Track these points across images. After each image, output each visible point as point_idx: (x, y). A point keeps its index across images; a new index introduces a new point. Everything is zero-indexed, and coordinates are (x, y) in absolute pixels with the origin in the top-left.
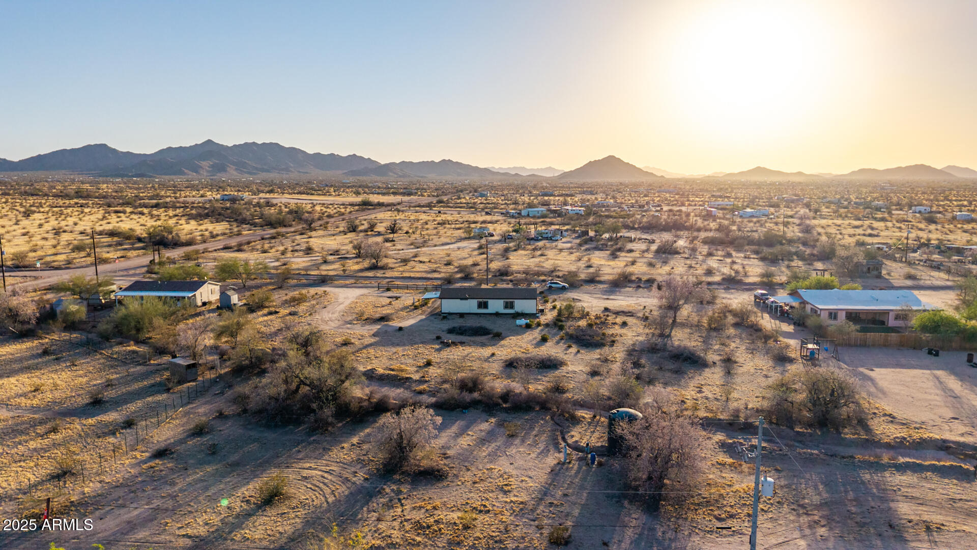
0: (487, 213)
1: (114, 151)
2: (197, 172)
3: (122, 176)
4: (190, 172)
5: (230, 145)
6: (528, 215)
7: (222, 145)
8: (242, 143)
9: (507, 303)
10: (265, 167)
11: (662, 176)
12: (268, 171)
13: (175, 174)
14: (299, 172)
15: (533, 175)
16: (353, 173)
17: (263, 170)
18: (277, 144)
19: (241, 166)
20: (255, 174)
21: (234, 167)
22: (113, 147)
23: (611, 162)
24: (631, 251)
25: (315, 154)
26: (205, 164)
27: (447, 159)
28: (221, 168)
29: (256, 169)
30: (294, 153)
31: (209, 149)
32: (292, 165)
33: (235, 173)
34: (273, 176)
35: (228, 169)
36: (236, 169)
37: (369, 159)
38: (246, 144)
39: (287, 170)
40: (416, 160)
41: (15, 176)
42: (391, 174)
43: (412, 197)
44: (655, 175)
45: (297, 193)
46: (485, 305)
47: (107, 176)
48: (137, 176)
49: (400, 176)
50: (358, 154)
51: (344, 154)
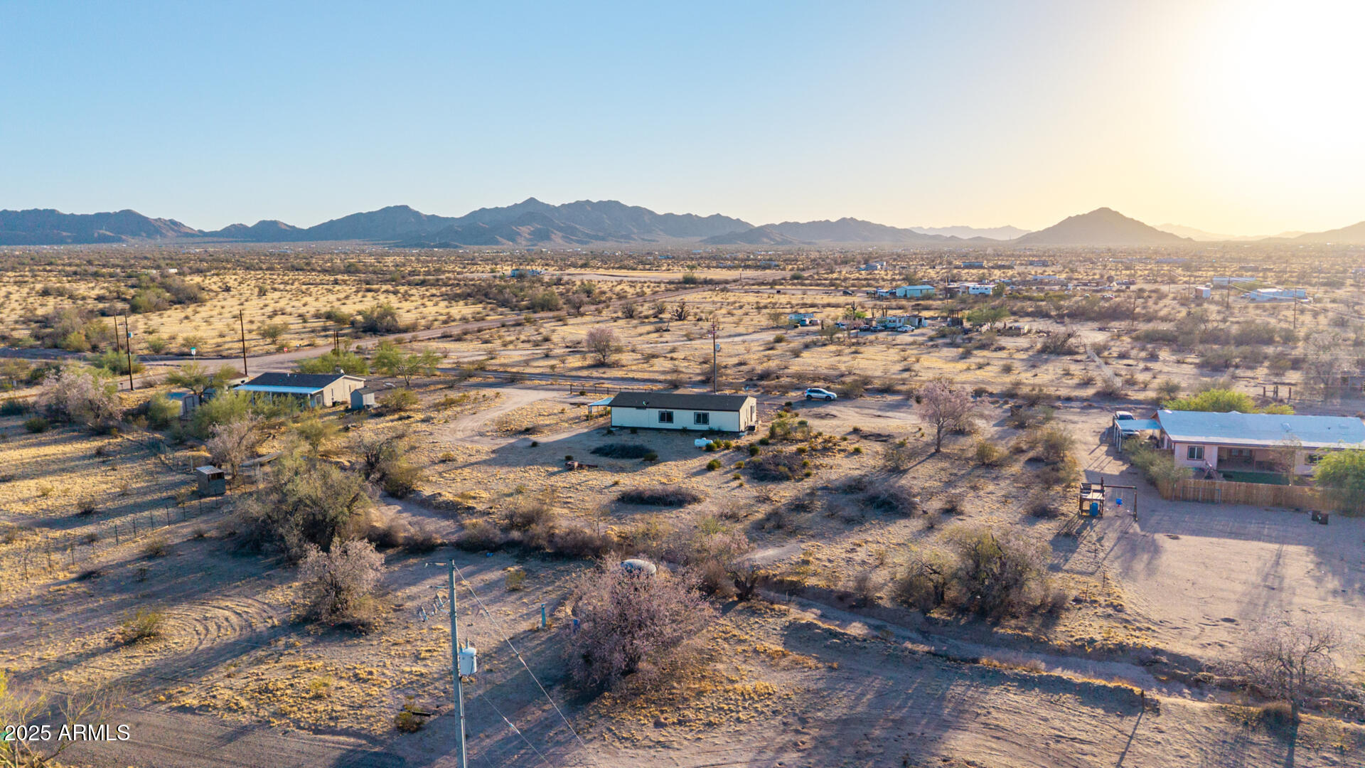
0: (846, 293)
1: (417, 214)
2: (513, 240)
3: (422, 246)
4: (505, 241)
5: (557, 205)
6: (905, 296)
7: (548, 205)
8: (573, 201)
9: (699, 416)
10: (600, 234)
11: (1189, 239)
12: (603, 239)
13: (485, 243)
14: (643, 239)
15: (979, 238)
16: (714, 240)
17: (597, 238)
18: (617, 203)
19: (569, 233)
20: (586, 243)
21: (560, 234)
22: (416, 209)
23: (1104, 218)
24: (1001, 349)
25: (666, 215)
26: (525, 230)
27: (848, 217)
28: (543, 235)
29: (588, 235)
30: (638, 214)
31: (532, 212)
32: (636, 231)
33: (561, 241)
34: (608, 246)
35: (553, 236)
36: (563, 237)
37: (738, 220)
38: (577, 202)
39: (628, 237)
40: (803, 221)
41: (301, 247)
42: (765, 240)
43: (768, 271)
44: (1176, 237)
45: (618, 268)
46: (667, 417)
47: (404, 247)
48: (439, 246)
49: (778, 243)
50: (723, 214)
51: (704, 214)
